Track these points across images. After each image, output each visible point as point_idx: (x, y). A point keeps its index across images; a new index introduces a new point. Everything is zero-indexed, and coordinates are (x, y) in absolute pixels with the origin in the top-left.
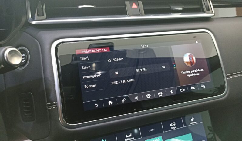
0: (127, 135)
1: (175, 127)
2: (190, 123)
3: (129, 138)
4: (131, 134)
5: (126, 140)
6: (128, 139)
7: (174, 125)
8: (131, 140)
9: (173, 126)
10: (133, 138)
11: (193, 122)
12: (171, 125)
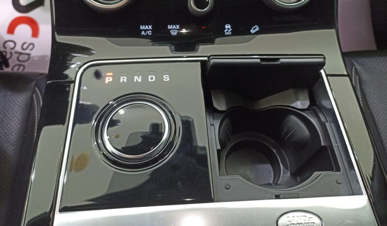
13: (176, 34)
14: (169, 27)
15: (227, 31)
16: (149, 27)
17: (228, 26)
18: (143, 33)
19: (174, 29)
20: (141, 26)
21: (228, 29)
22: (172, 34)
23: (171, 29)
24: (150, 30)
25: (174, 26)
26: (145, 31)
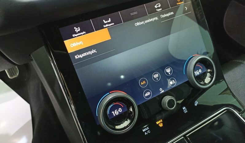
0: (105, 21)
1: (161, 9)
2: (177, 4)
3: (108, 23)
4: (110, 19)
5: (104, 26)
6: (107, 25)
7: (159, 6)
8: (111, 26)
9: (158, 8)
10: (113, 24)
11: (180, 2)
12: (156, 7)
13: (162, 125)
14: (157, 123)
15: (185, 111)
16: (147, 128)
17: (184, 108)
18: (146, 133)
19: (160, 123)
20: (143, 130)
21: (185, 109)
22: (160, 126)
23: (159, 124)
24: (148, 130)
25: (159, 121)
26: (146, 131)
